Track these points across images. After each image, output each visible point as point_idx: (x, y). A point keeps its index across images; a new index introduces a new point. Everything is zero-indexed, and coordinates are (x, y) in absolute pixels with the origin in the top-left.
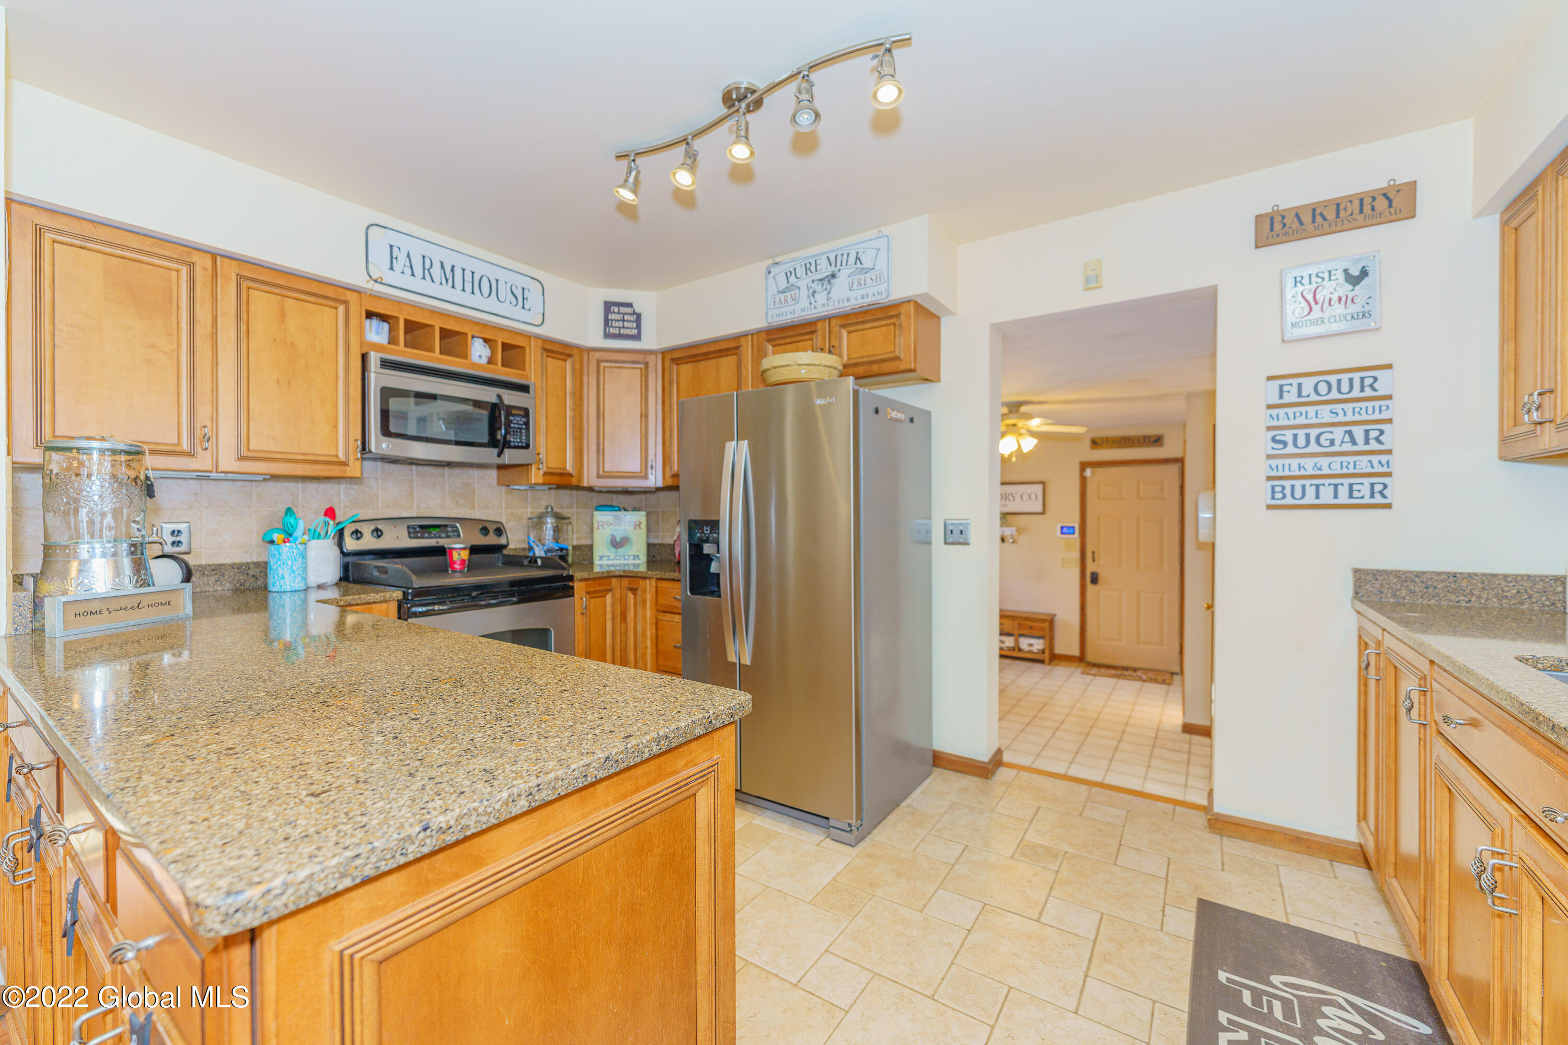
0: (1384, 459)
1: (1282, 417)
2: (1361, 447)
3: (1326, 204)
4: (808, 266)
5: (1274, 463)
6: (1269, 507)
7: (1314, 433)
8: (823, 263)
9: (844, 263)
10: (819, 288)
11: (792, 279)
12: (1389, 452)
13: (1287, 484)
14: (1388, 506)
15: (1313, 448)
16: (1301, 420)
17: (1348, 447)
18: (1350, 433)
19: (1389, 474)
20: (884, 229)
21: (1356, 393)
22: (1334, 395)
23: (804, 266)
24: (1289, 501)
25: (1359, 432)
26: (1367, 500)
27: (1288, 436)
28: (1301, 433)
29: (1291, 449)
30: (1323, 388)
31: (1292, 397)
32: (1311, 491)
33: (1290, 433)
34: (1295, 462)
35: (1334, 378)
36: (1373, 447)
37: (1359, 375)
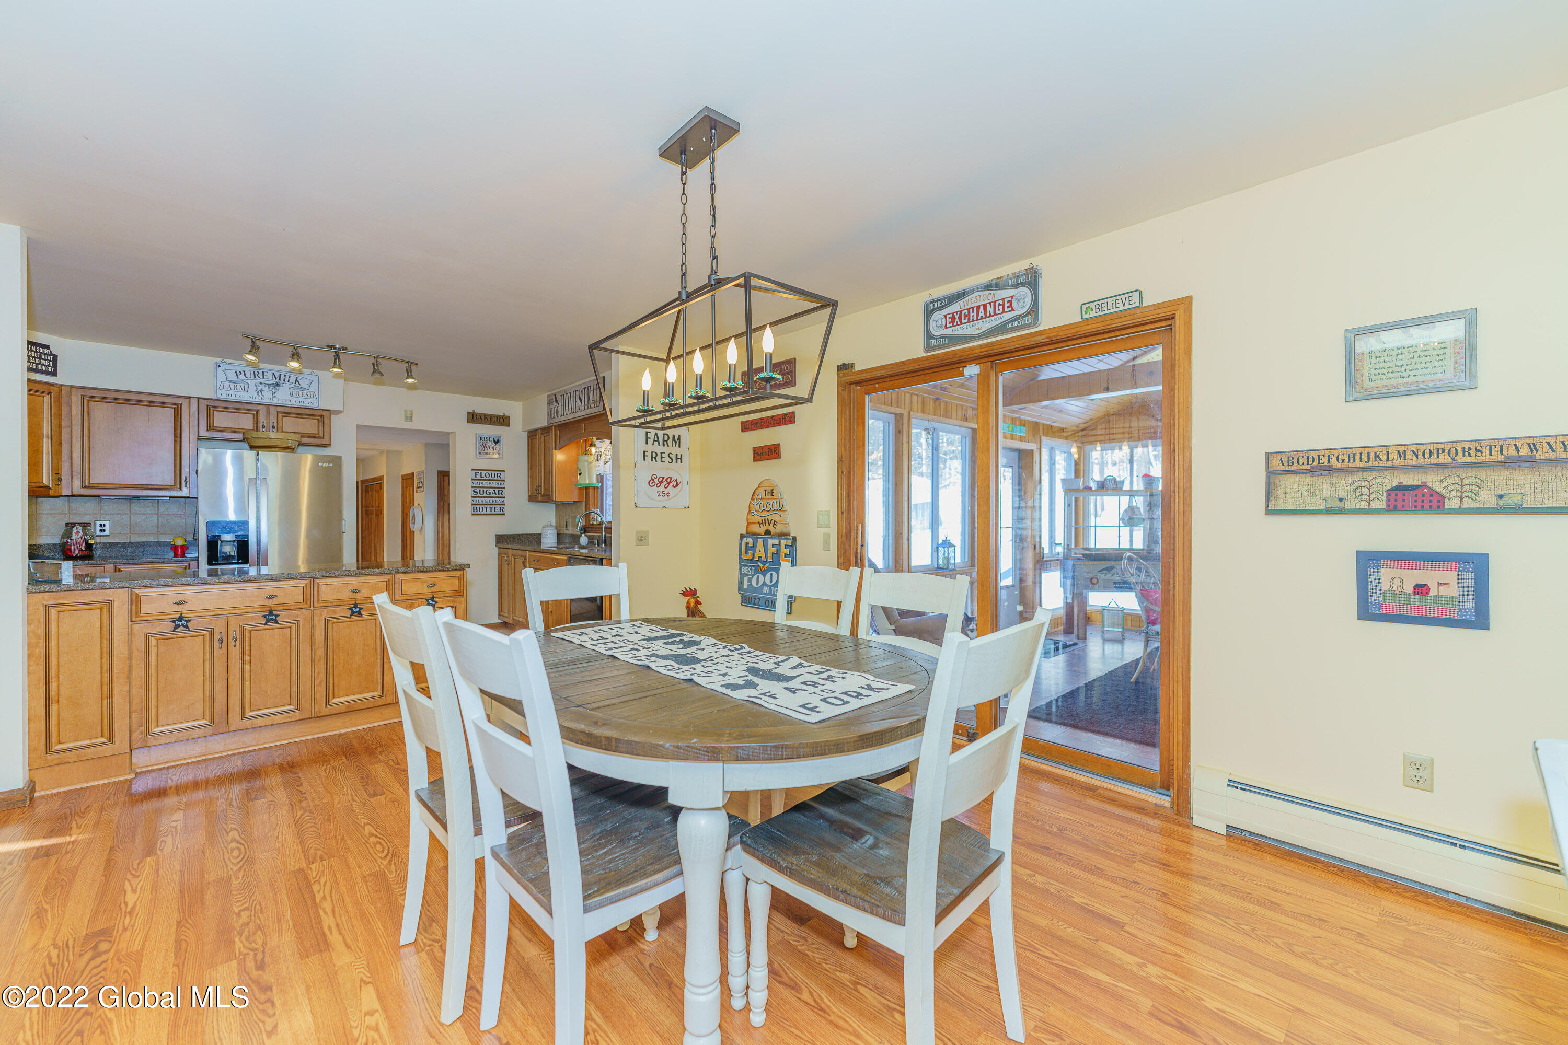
0: (503, 500)
1: (477, 483)
2: (497, 496)
3: (488, 415)
4: (256, 373)
5: (474, 499)
6: (471, 514)
7: (485, 490)
8: (270, 375)
9: (287, 380)
10: (266, 389)
11: (242, 377)
12: (504, 498)
13: (478, 506)
14: (504, 514)
15: (485, 495)
16: (481, 485)
17: (494, 495)
18: (494, 491)
19: (504, 505)
20: (316, 372)
21: (496, 478)
22: (490, 478)
23: (252, 373)
24: (478, 512)
25: (497, 490)
26: (499, 513)
27: (478, 490)
28: (482, 489)
29: (479, 495)
30: (487, 475)
31: (478, 477)
32: (484, 509)
33: (478, 489)
34: (480, 499)
35: (490, 472)
36: (500, 495)
37: (496, 473)
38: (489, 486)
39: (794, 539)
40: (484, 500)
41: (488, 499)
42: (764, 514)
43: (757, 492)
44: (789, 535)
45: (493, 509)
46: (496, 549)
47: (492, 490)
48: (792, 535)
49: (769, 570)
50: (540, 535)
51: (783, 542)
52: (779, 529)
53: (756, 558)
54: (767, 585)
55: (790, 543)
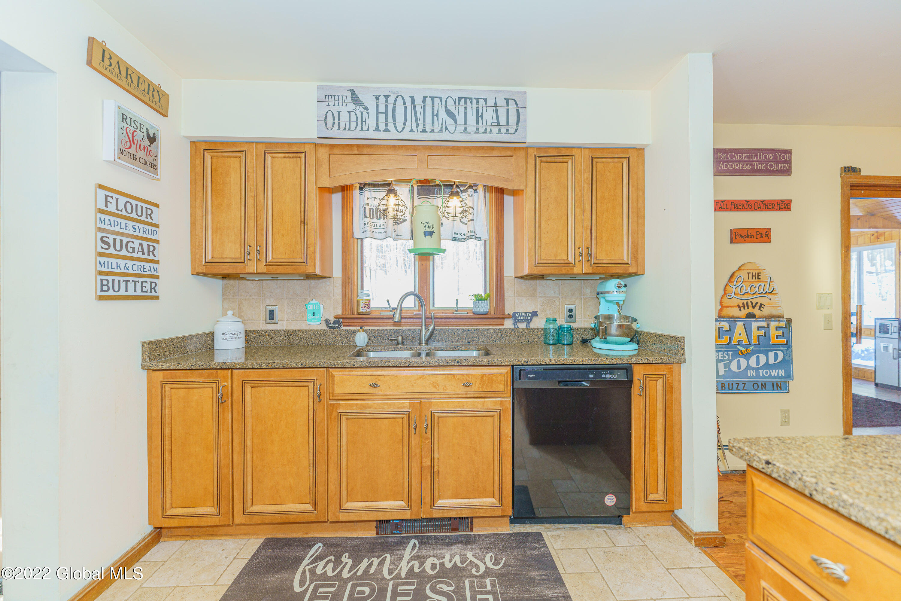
0: (156, 266)
1: (108, 222)
2: (146, 257)
3: (133, 72)
5: (102, 259)
6: (101, 298)
7: (125, 240)
12: (157, 262)
13: (110, 278)
14: (157, 298)
15: (124, 252)
16: (117, 229)
17: (140, 255)
18: (141, 244)
19: (157, 277)
21: (143, 218)
22: (134, 215)
24: (111, 293)
25: (145, 244)
26: (149, 294)
27: (110, 239)
28: (118, 238)
29: (112, 251)
30: (128, 207)
31: (112, 208)
32: (123, 285)
33: (111, 237)
34: (115, 261)
35: (134, 202)
36: (151, 257)
37: (145, 206)
38: (131, 232)
39: (789, 321)
40: (122, 263)
41: (130, 263)
42: (747, 297)
43: (737, 274)
44: (783, 317)
45: (139, 286)
46: (144, 373)
47: (137, 242)
48: (786, 316)
49: (753, 352)
50: (211, 335)
51: (773, 324)
52: (766, 311)
53: (734, 341)
54: (753, 369)
55: (783, 324)
